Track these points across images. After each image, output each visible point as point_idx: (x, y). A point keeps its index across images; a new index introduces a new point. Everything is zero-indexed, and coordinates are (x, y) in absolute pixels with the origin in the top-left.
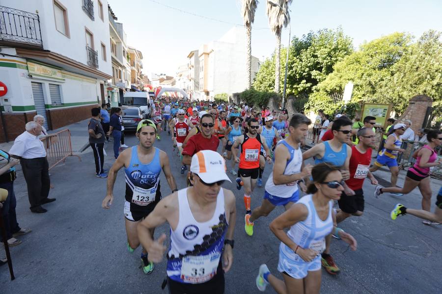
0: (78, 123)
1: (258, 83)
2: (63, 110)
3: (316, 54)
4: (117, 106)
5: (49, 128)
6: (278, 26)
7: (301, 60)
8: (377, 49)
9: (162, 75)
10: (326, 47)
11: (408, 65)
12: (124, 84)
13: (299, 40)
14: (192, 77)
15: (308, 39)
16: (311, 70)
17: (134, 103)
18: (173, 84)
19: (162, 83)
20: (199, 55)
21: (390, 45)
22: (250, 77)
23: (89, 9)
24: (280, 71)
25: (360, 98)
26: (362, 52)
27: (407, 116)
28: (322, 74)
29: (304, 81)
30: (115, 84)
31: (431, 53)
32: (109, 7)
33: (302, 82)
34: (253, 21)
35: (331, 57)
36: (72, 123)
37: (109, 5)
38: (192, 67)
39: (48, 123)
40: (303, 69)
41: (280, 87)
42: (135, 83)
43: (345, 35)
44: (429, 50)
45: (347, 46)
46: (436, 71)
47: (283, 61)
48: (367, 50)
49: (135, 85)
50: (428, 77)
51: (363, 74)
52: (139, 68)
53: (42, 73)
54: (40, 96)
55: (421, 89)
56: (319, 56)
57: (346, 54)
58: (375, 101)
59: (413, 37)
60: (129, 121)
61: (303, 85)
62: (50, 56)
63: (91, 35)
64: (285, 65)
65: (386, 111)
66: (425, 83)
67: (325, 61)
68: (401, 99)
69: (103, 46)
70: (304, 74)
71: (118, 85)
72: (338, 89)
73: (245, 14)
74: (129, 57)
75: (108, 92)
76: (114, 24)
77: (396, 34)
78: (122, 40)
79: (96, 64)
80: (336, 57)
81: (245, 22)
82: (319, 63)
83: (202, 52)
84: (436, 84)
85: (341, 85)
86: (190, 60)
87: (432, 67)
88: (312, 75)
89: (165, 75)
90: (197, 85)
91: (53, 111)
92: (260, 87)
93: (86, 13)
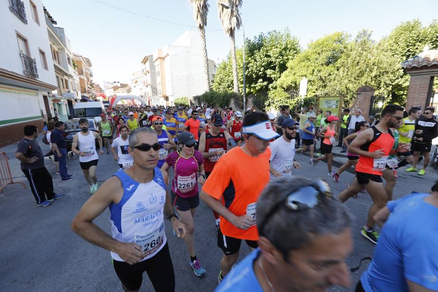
1: (216, 84)
3: (268, 54)
6: (231, 28)
7: (255, 60)
8: (323, 47)
9: (115, 82)
10: (277, 47)
11: (350, 60)
12: (73, 94)
13: (251, 41)
14: (148, 83)
15: (259, 40)
16: (266, 69)
17: (87, 115)
18: (129, 91)
19: (116, 91)
20: (154, 60)
21: (333, 43)
22: (208, 79)
23: (19, 10)
24: (237, 72)
25: (314, 92)
26: (310, 50)
27: (356, 106)
28: (276, 72)
29: (261, 80)
30: (61, 95)
31: (366, 49)
32: (45, 10)
33: (259, 82)
34: (206, 24)
35: (283, 56)
36: (10, 143)
37: (44, 7)
38: (147, 73)
40: (258, 69)
41: (239, 87)
42: (85, 92)
44: (365, 46)
45: (296, 46)
46: (373, 65)
47: (239, 62)
48: (315, 48)
49: (85, 95)
50: (368, 70)
51: (313, 71)
52: (89, 76)
55: (363, 80)
56: (271, 55)
57: (295, 53)
58: (326, 94)
59: (351, 36)
61: (260, 83)
63: (25, 41)
64: (242, 65)
65: (339, 102)
66: (366, 75)
67: (278, 60)
68: (349, 91)
69: (42, 53)
70: (260, 73)
71: (65, 95)
72: (293, 85)
73: (197, 17)
74: (76, 65)
75: (53, 104)
76: (53, 29)
77: (337, 34)
78: (65, 46)
79: (36, 73)
80: (287, 56)
81: (198, 25)
82: (272, 62)
83: (157, 57)
84: (374, 76)
85: (296, 82)
86: (144, 66)
87: (369, 61)
88: (268, 74)
89: (119, 82)
90: (155, 91)
92: (219, 88)
93: (15, 14)
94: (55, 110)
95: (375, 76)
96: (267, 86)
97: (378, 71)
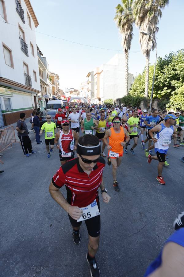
1: (133, 91)
2: (13, 113)
3: (175, 68)
5: (5, 124)
6: (148, 50)
7: (164, 73)
9: (71, 89)
12: (48, 95)
13: (162, 59)
14: (89, 89)
16: (171, 80)
17: (54, 107)
18: (78, 94)
19: (71, 94)
20: (94, 73)
22: (128, 87)
23: (25, 49)
24: (148, 82)
28: (180, 82)
29: (166, 88)
30: (43, 96)
33: (164, 89)
34: (129, 48)
37: (37, 46)
38: (89, 83)
39: (4, 121)
40: (165, 79)
41: (148, 93)
42: (55, 95)
47: (151, 75)
49: (55, 96)
56: (177, 69)
61: (165, 91)
62: (2, 80)
63: (27, 66)
64: (152, 77)
67: (182, 73)
69: (35, 72)
70: (166, 83)
73: (124, 44)
74: (51, 78)
75: (39, 101)
76: (41, 58)
78: (46, 68)
79: (31, 84)
81: (124, 50)
82: (177, 74)
86: (88, 78)
88: (172, 83)
89: (73, 89)
90: (93, 94)
91: (7, 114)
92: (134, 94)
93: (23, 52)
94: (39, 104)
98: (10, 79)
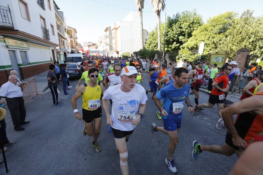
0: (40, 74)
1: (148, 45)
2: (30, 67)
3: (181, 26)
4: (63, 63)
5: (21, 78)
6: (158, 10)
7: (173, 30)
8: (217, 22)
9: (89, 42)
10: (187, 22)
11: (235, 31)
12: (67, 49)
13: (171, 18)
14: (108, 43)
15: (176, 17)
16: (179, 36)
17: (74, 61)
18: (97, 48)
19: (90, 48)
20: (111, 30)
21: (224, 19)
22: (143, 41)
23: (42, 3)
24: (160, 37)
25: (208, 51)
26: (209, 24)
28: (186, 38)
30: (61, 49)
31: (248, 23)
32: (54, 2)
33: (174, 44)
34: (143, 8)
35: (190, 28)
36: (36, 74)
38: (107, 37)
39: (21, 76)
40: (174, 35)
41: (161, 47)
42: (73, 48)
43: (198, 14)
44: (247, 21)
45: (200, 21)
46: (252, 34)
47: (162, 31)
48: (211, 23)
49: (73, 49)
50: (247, 37)
51: (209, 37)
52: (75, 39)
53: (14, 45)
54: (14, 59)
55: (243, 44)
56: (183, 27)
57: (199, 26)
58: (217, 53)
59: (238, 14)
60: (72, 72)
61: (175, 45)
62: (19, 33)
63: (44, 20)
64: (164, 33)
65: (224, 58)
66: (245, 41)
67: (187, 30)
68: (232, 51)
69: (52, 26)
70: (175, 38)
71: (63, 50)
72: (195, 46)
73: (138, 3)
74: (69, 32)
75: (57, 54)
76: (58, 12)
77: (228, 13)
78: (64, 22)
79: (49, 37)
80: (193, 28)
81: (138, 8)
82: (183, 31)
83: (113, 28)
84: (251, 41)
85: (197, 44)
86: (106, 33)
87: (249, 32)
88: (180, 39)
89: (91, 43)
90: (111, 48)
91: (24, 68)
92: (149, 47)
93: (40, 5)
94: (58, 58)
95: (253, 42)
96: (179, 47)
97: (255, 38)
98: (28, 32)
